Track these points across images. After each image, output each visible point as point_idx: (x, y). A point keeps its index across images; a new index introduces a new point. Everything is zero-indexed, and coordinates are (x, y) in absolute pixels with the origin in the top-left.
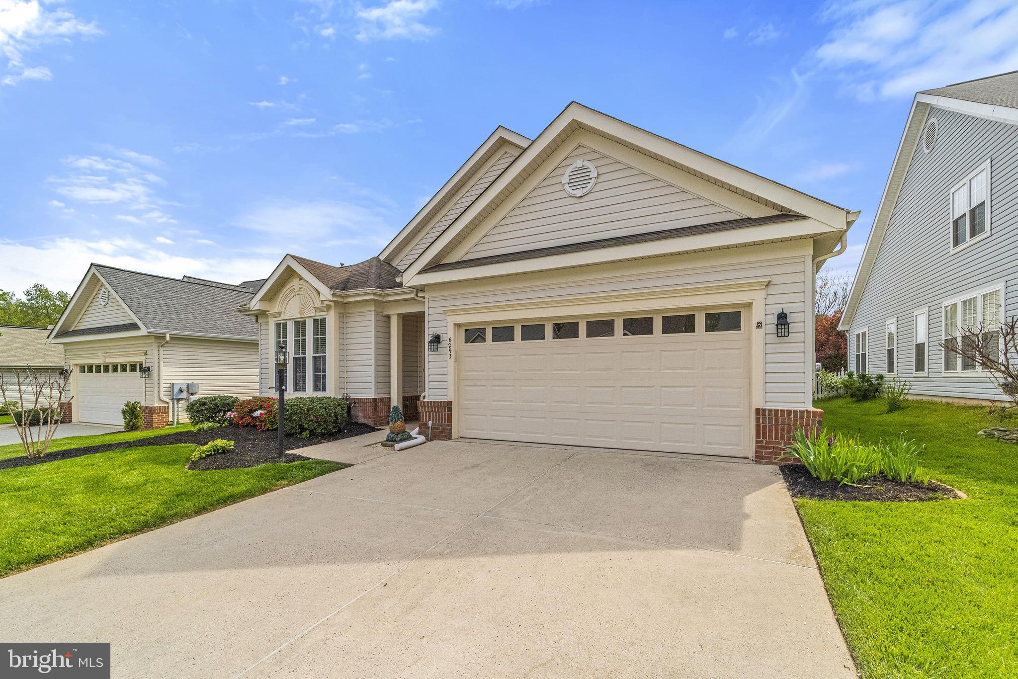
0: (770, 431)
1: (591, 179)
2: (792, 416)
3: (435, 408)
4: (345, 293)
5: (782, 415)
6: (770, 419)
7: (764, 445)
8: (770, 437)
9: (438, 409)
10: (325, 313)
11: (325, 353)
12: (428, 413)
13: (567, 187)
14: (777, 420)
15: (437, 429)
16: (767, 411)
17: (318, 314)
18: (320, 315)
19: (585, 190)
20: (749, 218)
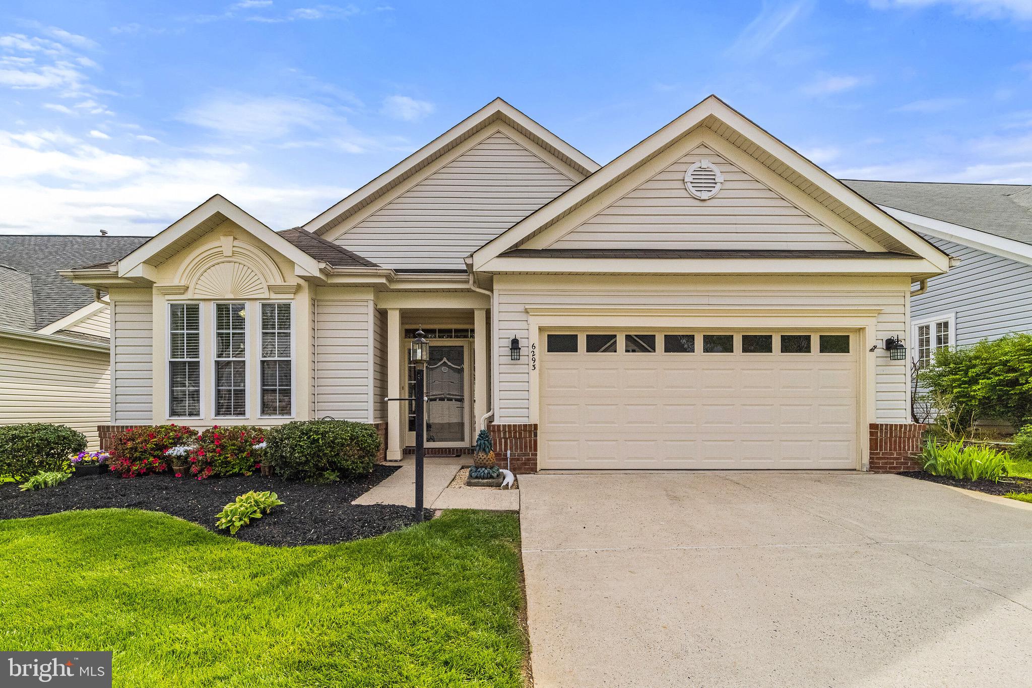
0: (886, 443)
1: (716, 183)
2: (903, 429)
3: (515, 433)
4: (336, 270)
5: (896, 429)
6: (886, 433)
7: (881, 456)
8: (886, 449)
9: (520, 434)
10: (292, 296)
11: (290, 357)
12: (503, 440)
13: (690, 186)
14: (891, 433)
15: (518, 460)
16: (884, 426)
17: (273, 296)
18: (278, 299)
19: (710, 194)
20: (863, 252)
